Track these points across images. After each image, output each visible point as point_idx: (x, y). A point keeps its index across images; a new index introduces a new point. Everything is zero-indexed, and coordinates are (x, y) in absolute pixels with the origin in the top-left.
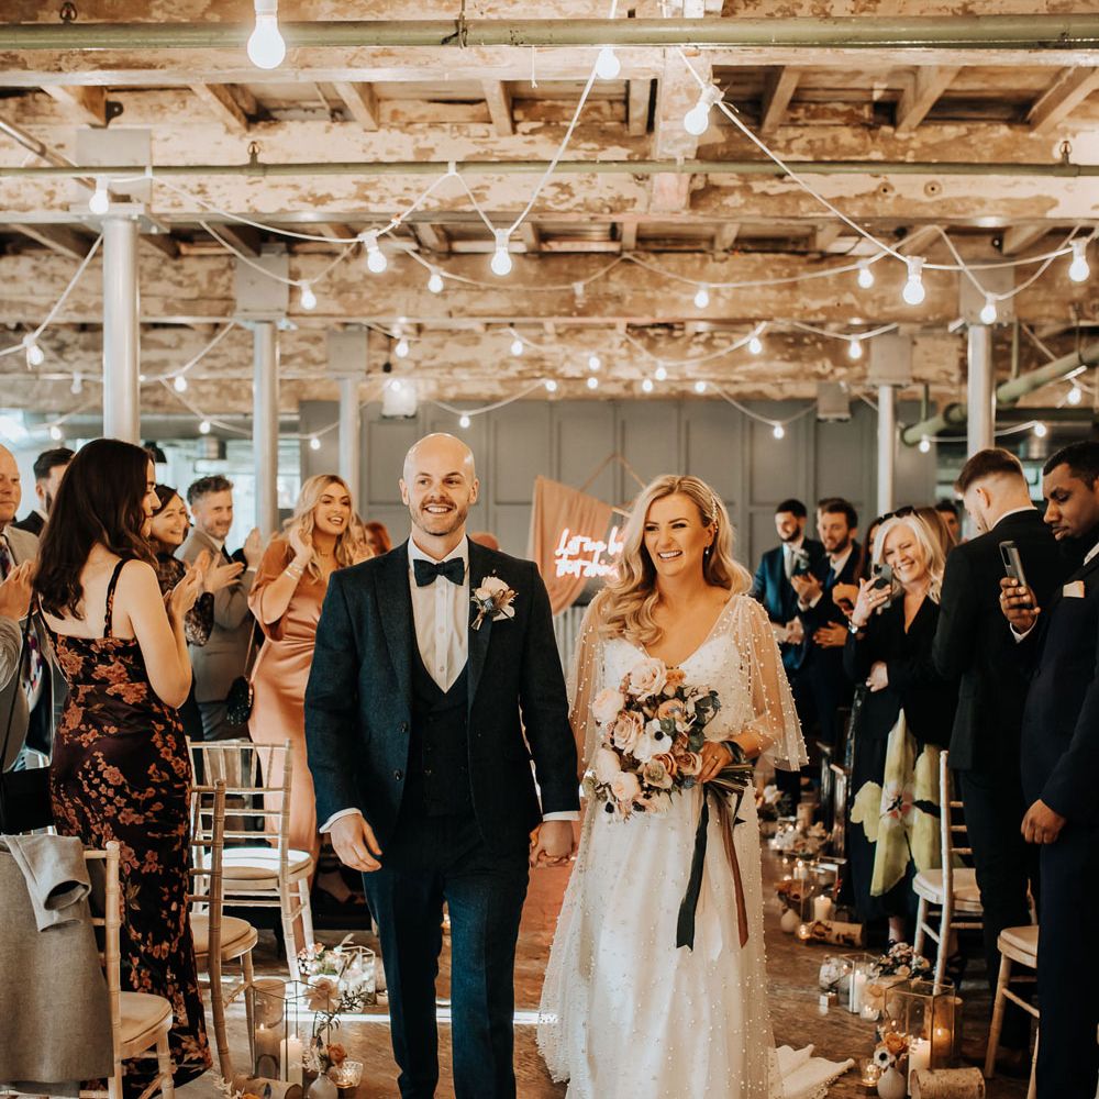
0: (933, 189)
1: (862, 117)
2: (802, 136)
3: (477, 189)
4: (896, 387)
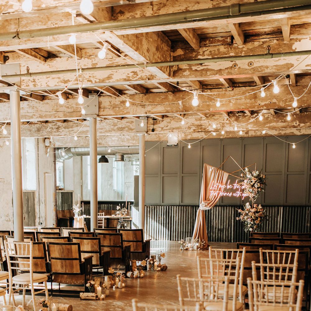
0: (251, 64)
1: (227, 41)
2: (208, 50)
3: (110, 75)
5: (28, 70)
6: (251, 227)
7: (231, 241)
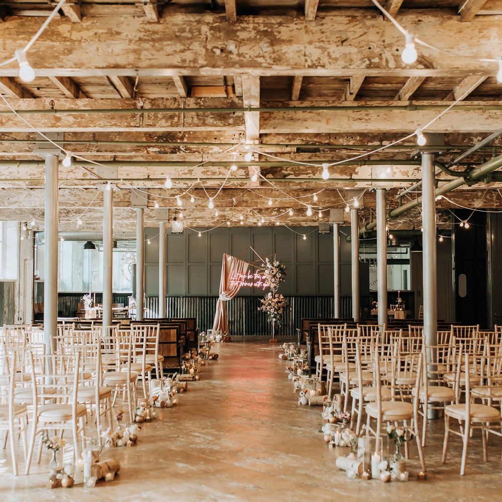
4: (338, 224)
5: (148, 176)
6: (274, 317)
7: (243, 334)
